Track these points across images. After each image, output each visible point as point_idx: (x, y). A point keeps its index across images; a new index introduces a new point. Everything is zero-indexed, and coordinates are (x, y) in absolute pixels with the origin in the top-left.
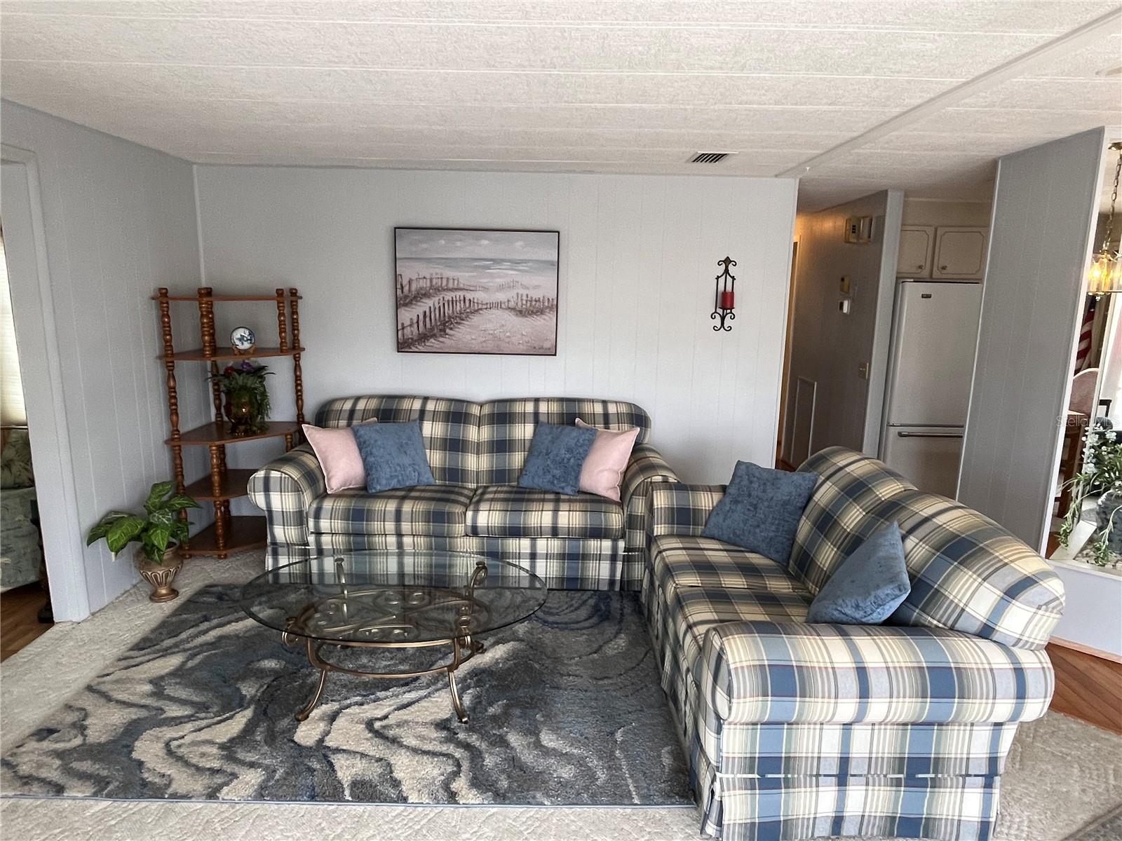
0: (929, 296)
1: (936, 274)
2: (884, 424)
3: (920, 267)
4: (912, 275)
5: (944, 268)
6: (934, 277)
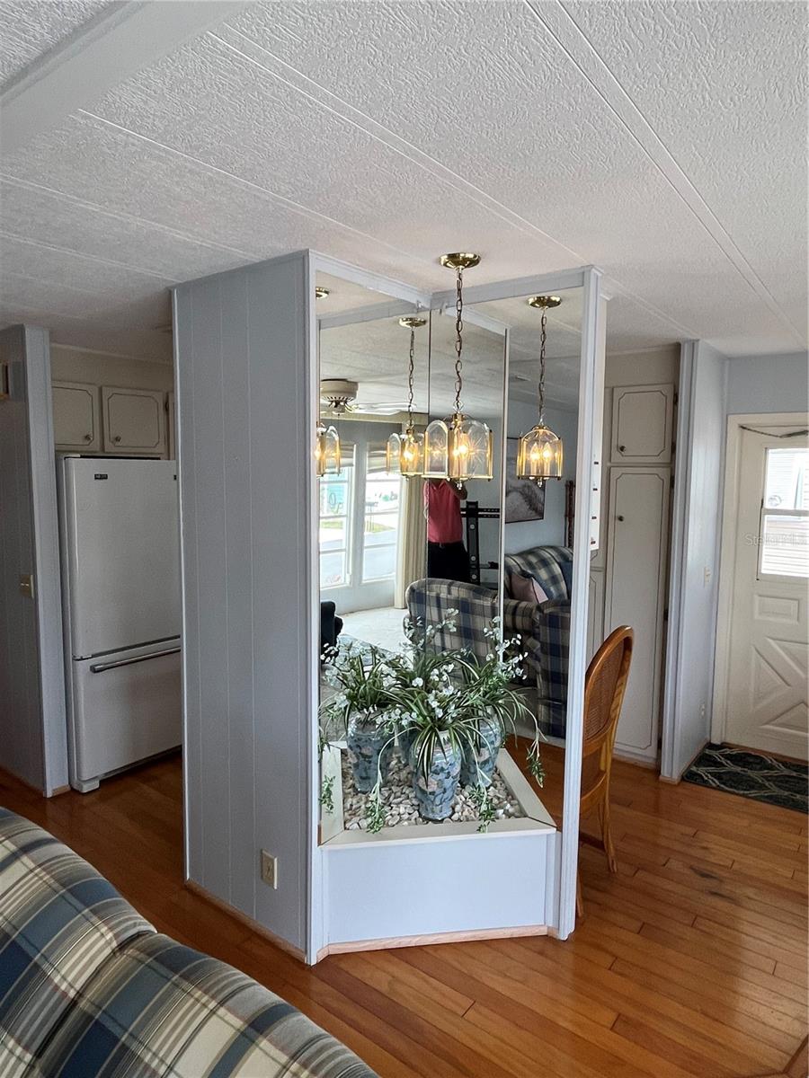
0: (104, 477)
1: (109, 447)
2: (68, 659)
3: (87, 437)
4: (79, 449)
5: (118, 439)
6: (106, 450)
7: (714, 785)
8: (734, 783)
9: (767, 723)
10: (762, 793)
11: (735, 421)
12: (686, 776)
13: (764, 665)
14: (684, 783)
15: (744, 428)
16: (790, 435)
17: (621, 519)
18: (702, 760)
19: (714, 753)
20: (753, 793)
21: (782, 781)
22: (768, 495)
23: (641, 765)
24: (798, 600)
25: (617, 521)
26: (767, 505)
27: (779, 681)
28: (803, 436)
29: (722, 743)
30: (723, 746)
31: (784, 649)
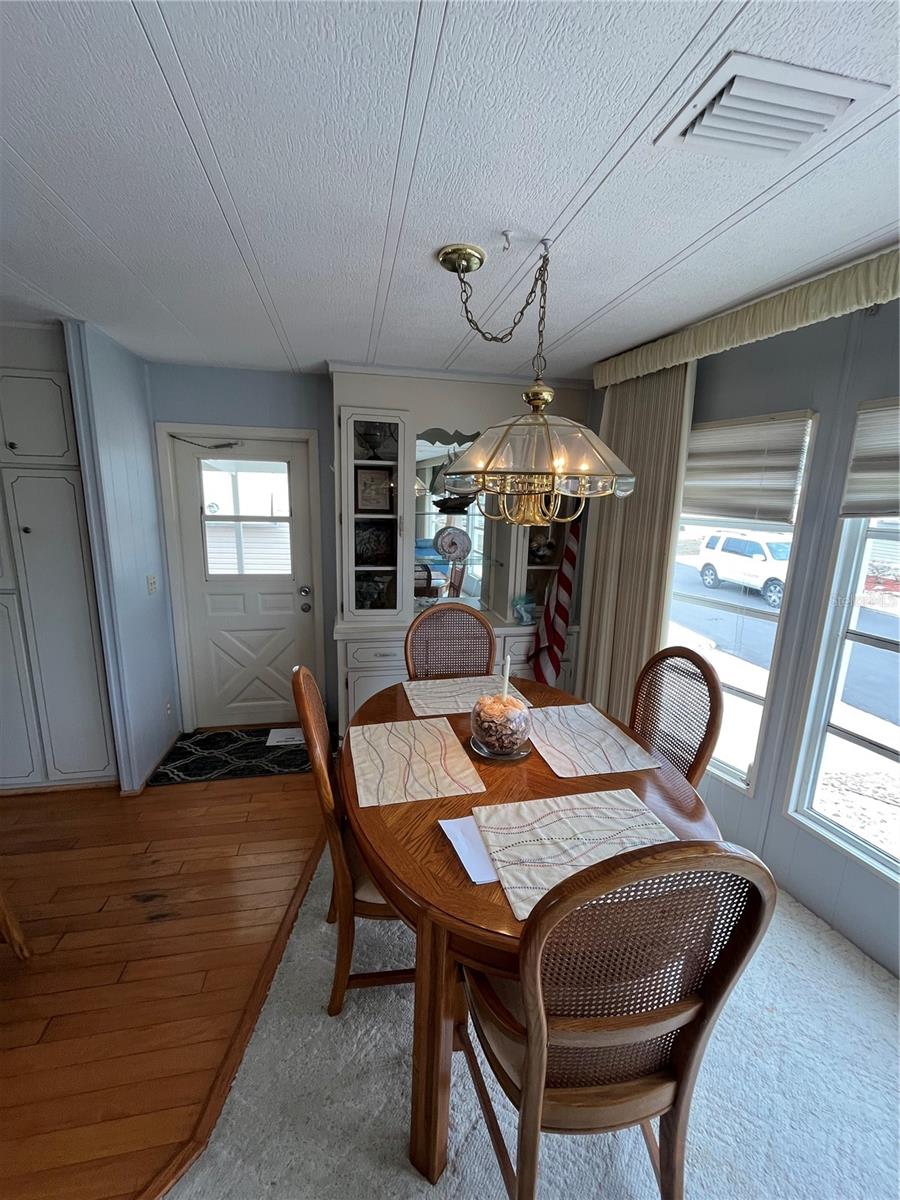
7: (179, 780)
8: (198, 770)
9: (232, 701)
10: (224, 771)
11: (164, 429)
12: (151, 781)
13: (222, 654)
14: (149, 788)
15: (174, 437)
16: (217, 447)
17: (26, 530)
18: (174, 754)
19: (186, 744)
20: (215, 774)
21: (244, 752)
22: (207, 503)
23: (104, 786)
24: (243, 595)
25: (23, 534)
26: (207, 512)
27: (236, 666)
28: (229, 449)
29: (195, 730)
30: (197, 731)
31: (237, 638)
